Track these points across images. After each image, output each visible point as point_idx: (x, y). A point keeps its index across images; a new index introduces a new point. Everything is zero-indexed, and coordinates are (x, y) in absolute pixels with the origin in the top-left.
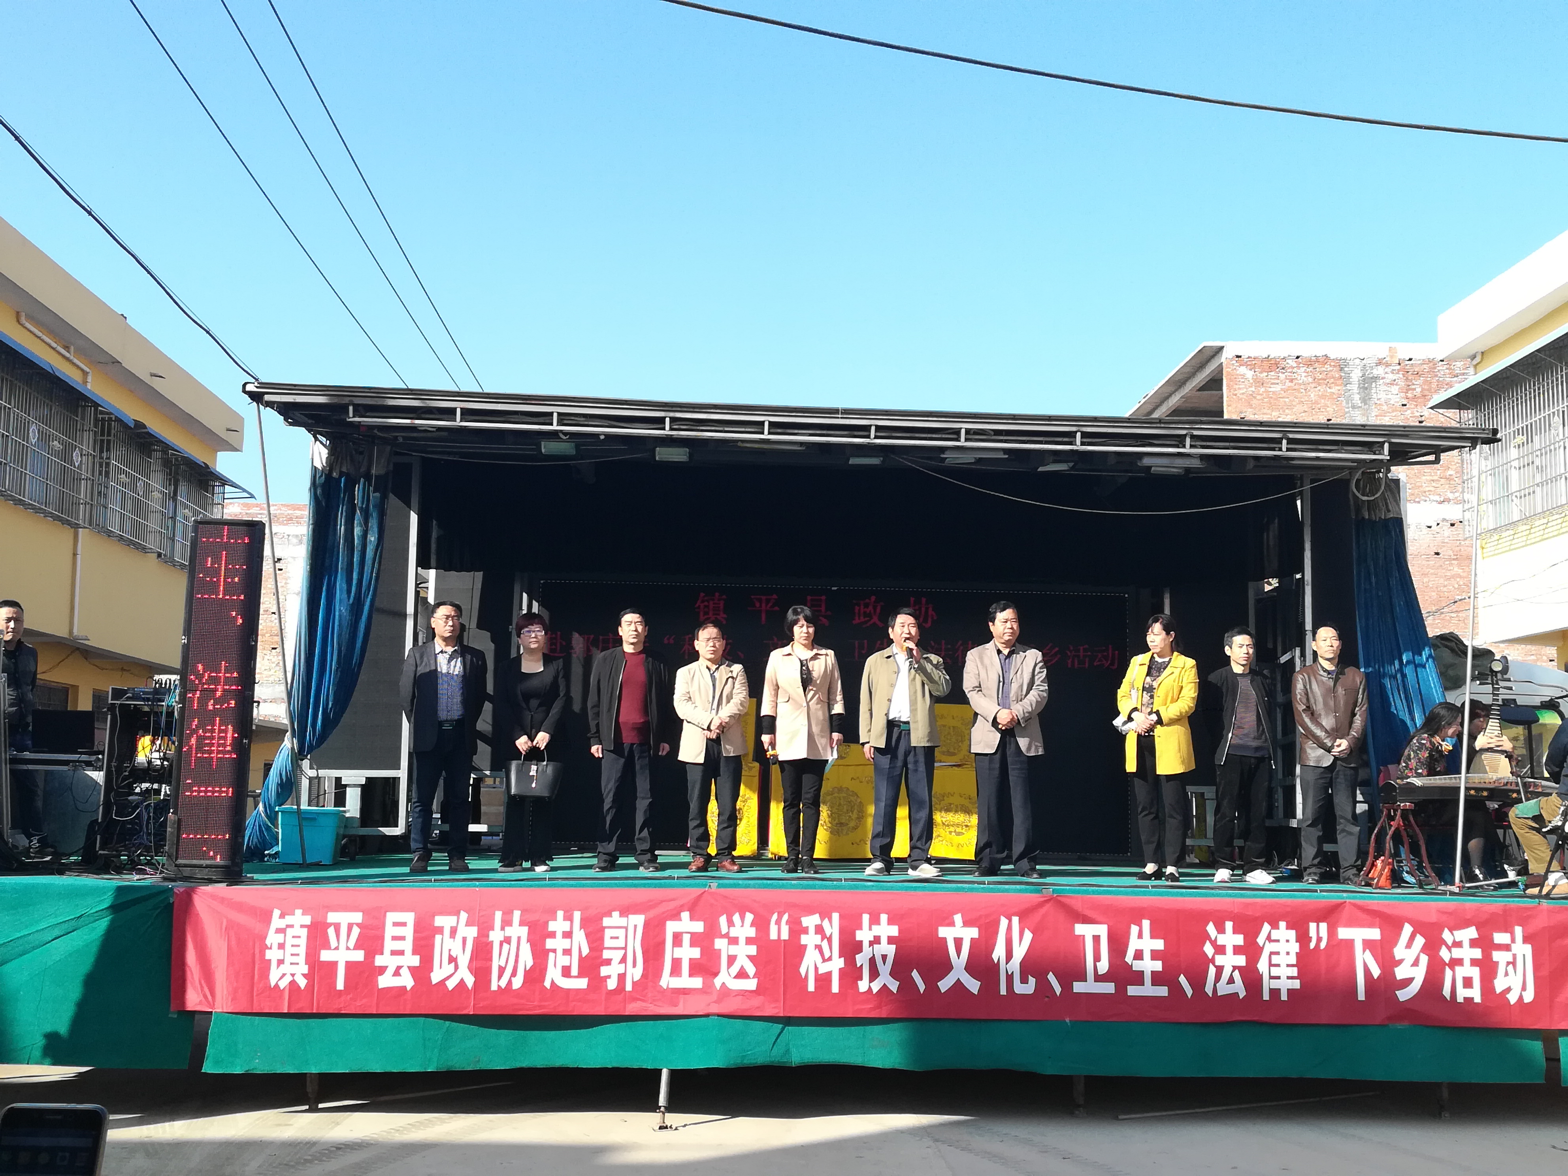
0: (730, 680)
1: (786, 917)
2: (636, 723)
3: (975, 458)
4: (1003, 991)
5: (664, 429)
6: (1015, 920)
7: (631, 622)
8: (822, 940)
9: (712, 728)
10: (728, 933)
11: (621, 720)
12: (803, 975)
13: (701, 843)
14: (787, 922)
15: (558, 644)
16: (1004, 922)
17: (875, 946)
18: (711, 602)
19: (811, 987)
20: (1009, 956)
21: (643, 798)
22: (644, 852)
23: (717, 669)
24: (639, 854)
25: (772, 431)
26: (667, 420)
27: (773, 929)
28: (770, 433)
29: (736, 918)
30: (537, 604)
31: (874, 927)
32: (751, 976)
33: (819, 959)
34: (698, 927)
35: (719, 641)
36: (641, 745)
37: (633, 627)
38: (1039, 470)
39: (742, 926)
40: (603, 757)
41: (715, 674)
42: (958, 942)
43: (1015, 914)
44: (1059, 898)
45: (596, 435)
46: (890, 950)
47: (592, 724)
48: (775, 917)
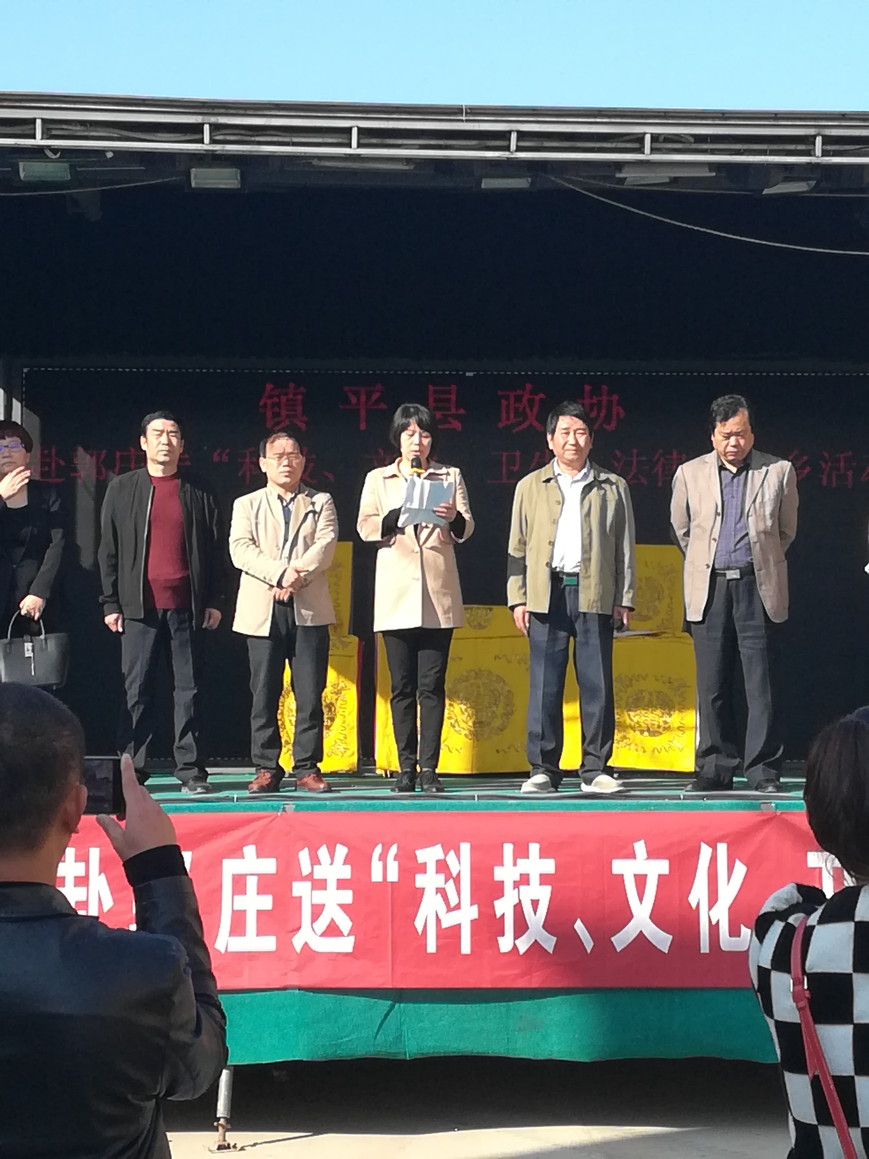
0: (311, 515)
1: (393, 850)
2: (169, 580)
3: (670, 177)
4: (705, 947)
5: (201, 141)
6: (722, 848)
7: (162, 432)
8: (446, 881)
9: (285, 584)
10: (312, 873)
11: (150, 577)
12: (420, 930)
13: (270, 752)
14: (396, 858)
15: (53, 465)
16: (706, 851)
17: (521, 887)
18: (284, 399)
19: (431, 947)
20: (713, 899)
21: (184, 689)
22: (188, 766)
23: (292, 499)
24: (182, 769)
25: (363, 141)
26: (206, 128)
27: (376, 867)
28: (360, 145)
29: (323, 852)
30: (19, 404)
31: (519, 861)
32: (346, 933)
33: (442, 908)
34: (269, 866)
35: (296, 458)
36: (178, 611)
37: (164, 439)
38: (764, 192)
39: (332, 864)
40: (123, 632)
41: (290, 506)
42: (641, 880)
43: (721, 840)
44: (784, 816)
45: (100, 152)
46: (544, 894)
47: (106, 583)
48: (378, 850)
